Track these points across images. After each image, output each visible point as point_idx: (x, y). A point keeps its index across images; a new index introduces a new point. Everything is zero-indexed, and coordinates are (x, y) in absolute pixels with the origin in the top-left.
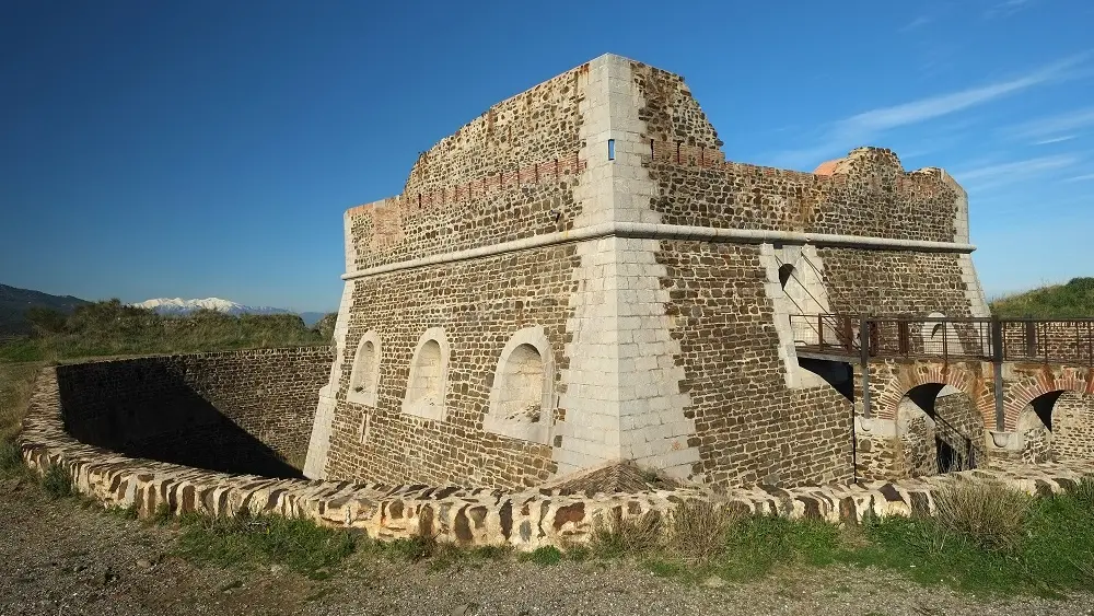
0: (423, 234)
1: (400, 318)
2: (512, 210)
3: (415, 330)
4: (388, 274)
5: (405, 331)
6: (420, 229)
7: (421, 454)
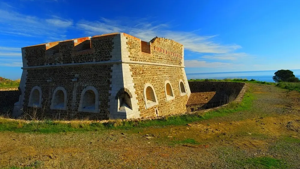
0: (159, 57)
1: (157, 79)
2: (175, 60)
3: (162, 81)
4: (147, 65)
5: (159, 82)
6: (158, 56)
7: (173, 107)
